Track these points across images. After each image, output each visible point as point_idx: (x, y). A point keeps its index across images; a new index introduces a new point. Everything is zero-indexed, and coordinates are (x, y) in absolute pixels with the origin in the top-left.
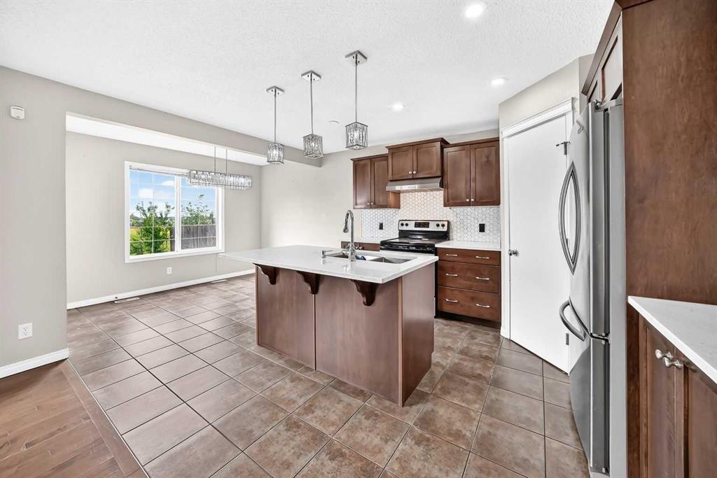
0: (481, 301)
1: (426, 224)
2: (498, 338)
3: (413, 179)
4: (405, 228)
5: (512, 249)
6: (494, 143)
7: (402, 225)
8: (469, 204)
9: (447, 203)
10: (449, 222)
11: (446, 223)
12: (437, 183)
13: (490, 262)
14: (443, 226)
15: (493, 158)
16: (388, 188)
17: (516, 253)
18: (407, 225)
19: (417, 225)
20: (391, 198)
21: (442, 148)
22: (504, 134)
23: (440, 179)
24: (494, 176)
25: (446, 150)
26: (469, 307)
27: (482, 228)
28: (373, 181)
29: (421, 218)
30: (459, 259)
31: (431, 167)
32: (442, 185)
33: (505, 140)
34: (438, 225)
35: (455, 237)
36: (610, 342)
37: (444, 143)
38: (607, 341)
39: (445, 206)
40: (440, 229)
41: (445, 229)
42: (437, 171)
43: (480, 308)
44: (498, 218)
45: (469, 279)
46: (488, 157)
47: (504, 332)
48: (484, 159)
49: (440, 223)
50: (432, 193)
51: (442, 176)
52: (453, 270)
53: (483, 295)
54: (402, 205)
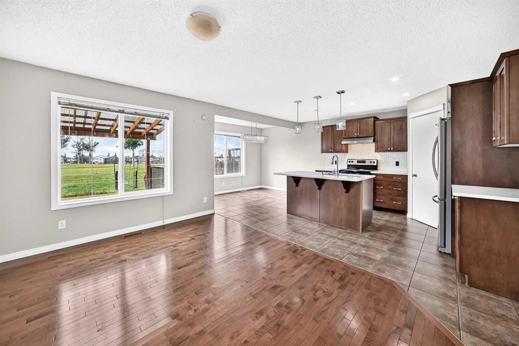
0: (396, 200)
1: (364, 162)
2: (406, 219)
3: (358, 137)
4: (351, 163)
5: (414, 173)
6: (404, 119)
7: (350, 162)
8: (390, 151)
9: (377, 150)
10: (377, 161)
11: (376, 161)
12: (371, 140)
13: (402, 181)
14: (374, 162)
15: (404, 127)
16: (343, 143)
17: (416, 176)
18: (352, 162)
19: (359, 162)
20: (344, 148)
21: (374, 122)
22: (410, 116)
23: (373, 138)
24: (404, 137)
25: (377, 122)
26: (390, 204)
27: (397, 164)
28: (333, 138)
29: (361, 158)
30: (384, 179)
31: (368, 131)
32: (374, 141)
33: (411, 120)
34: (371, 162)
35: (381, 168)
36: (446, 201)
37: (376, 119)
38: (445, 201)
39: (375, 152)
40: (372, 164)
41: (375, 164)
42: (371, 133)
43: (396, 204)
44: (406, 158)
45: (389, 189)
46: (401, 126)
47: (409, 215)
48: (399, 127)
49: (372, 161)
50: (367, 145)
51: (374, 136)
52: (380, 185)
53: (397, 198)
54: (349, 151)
